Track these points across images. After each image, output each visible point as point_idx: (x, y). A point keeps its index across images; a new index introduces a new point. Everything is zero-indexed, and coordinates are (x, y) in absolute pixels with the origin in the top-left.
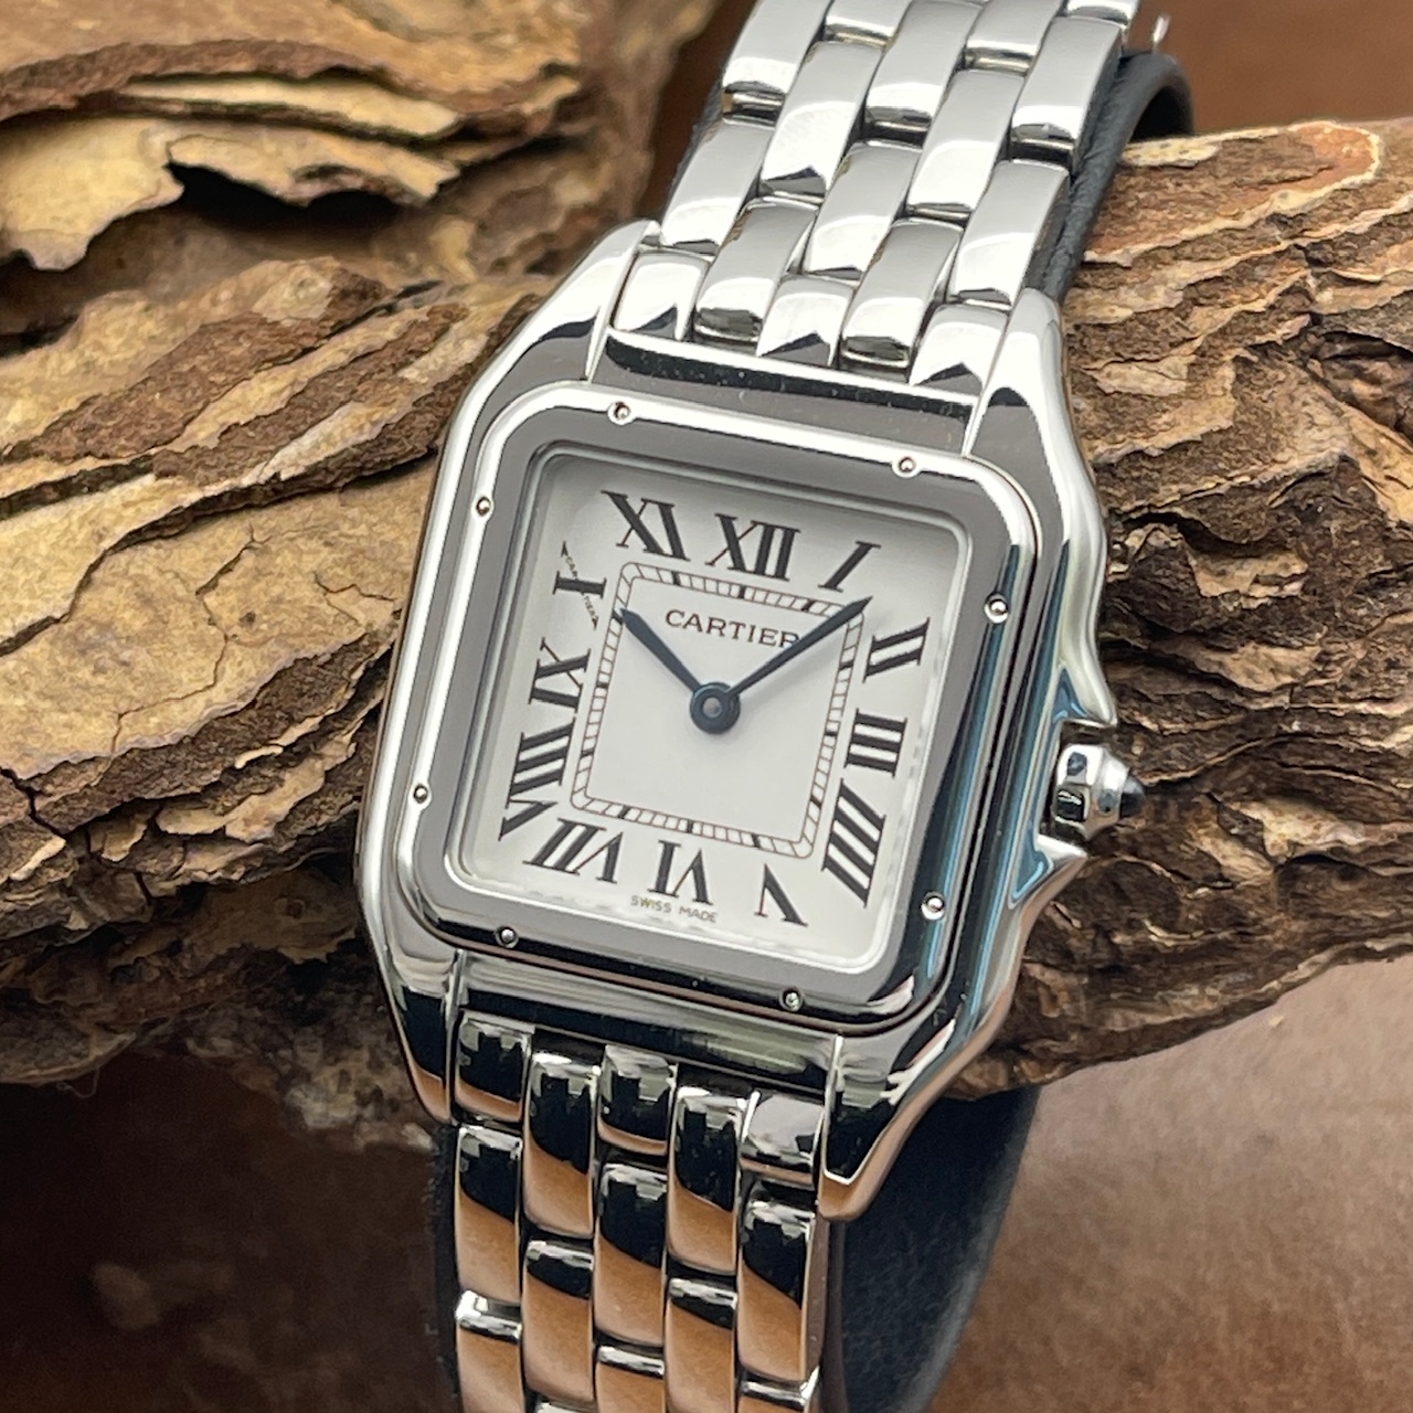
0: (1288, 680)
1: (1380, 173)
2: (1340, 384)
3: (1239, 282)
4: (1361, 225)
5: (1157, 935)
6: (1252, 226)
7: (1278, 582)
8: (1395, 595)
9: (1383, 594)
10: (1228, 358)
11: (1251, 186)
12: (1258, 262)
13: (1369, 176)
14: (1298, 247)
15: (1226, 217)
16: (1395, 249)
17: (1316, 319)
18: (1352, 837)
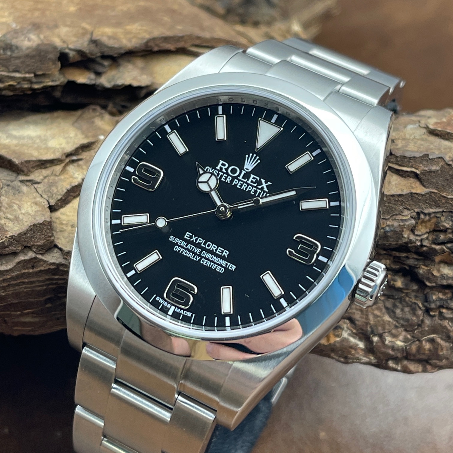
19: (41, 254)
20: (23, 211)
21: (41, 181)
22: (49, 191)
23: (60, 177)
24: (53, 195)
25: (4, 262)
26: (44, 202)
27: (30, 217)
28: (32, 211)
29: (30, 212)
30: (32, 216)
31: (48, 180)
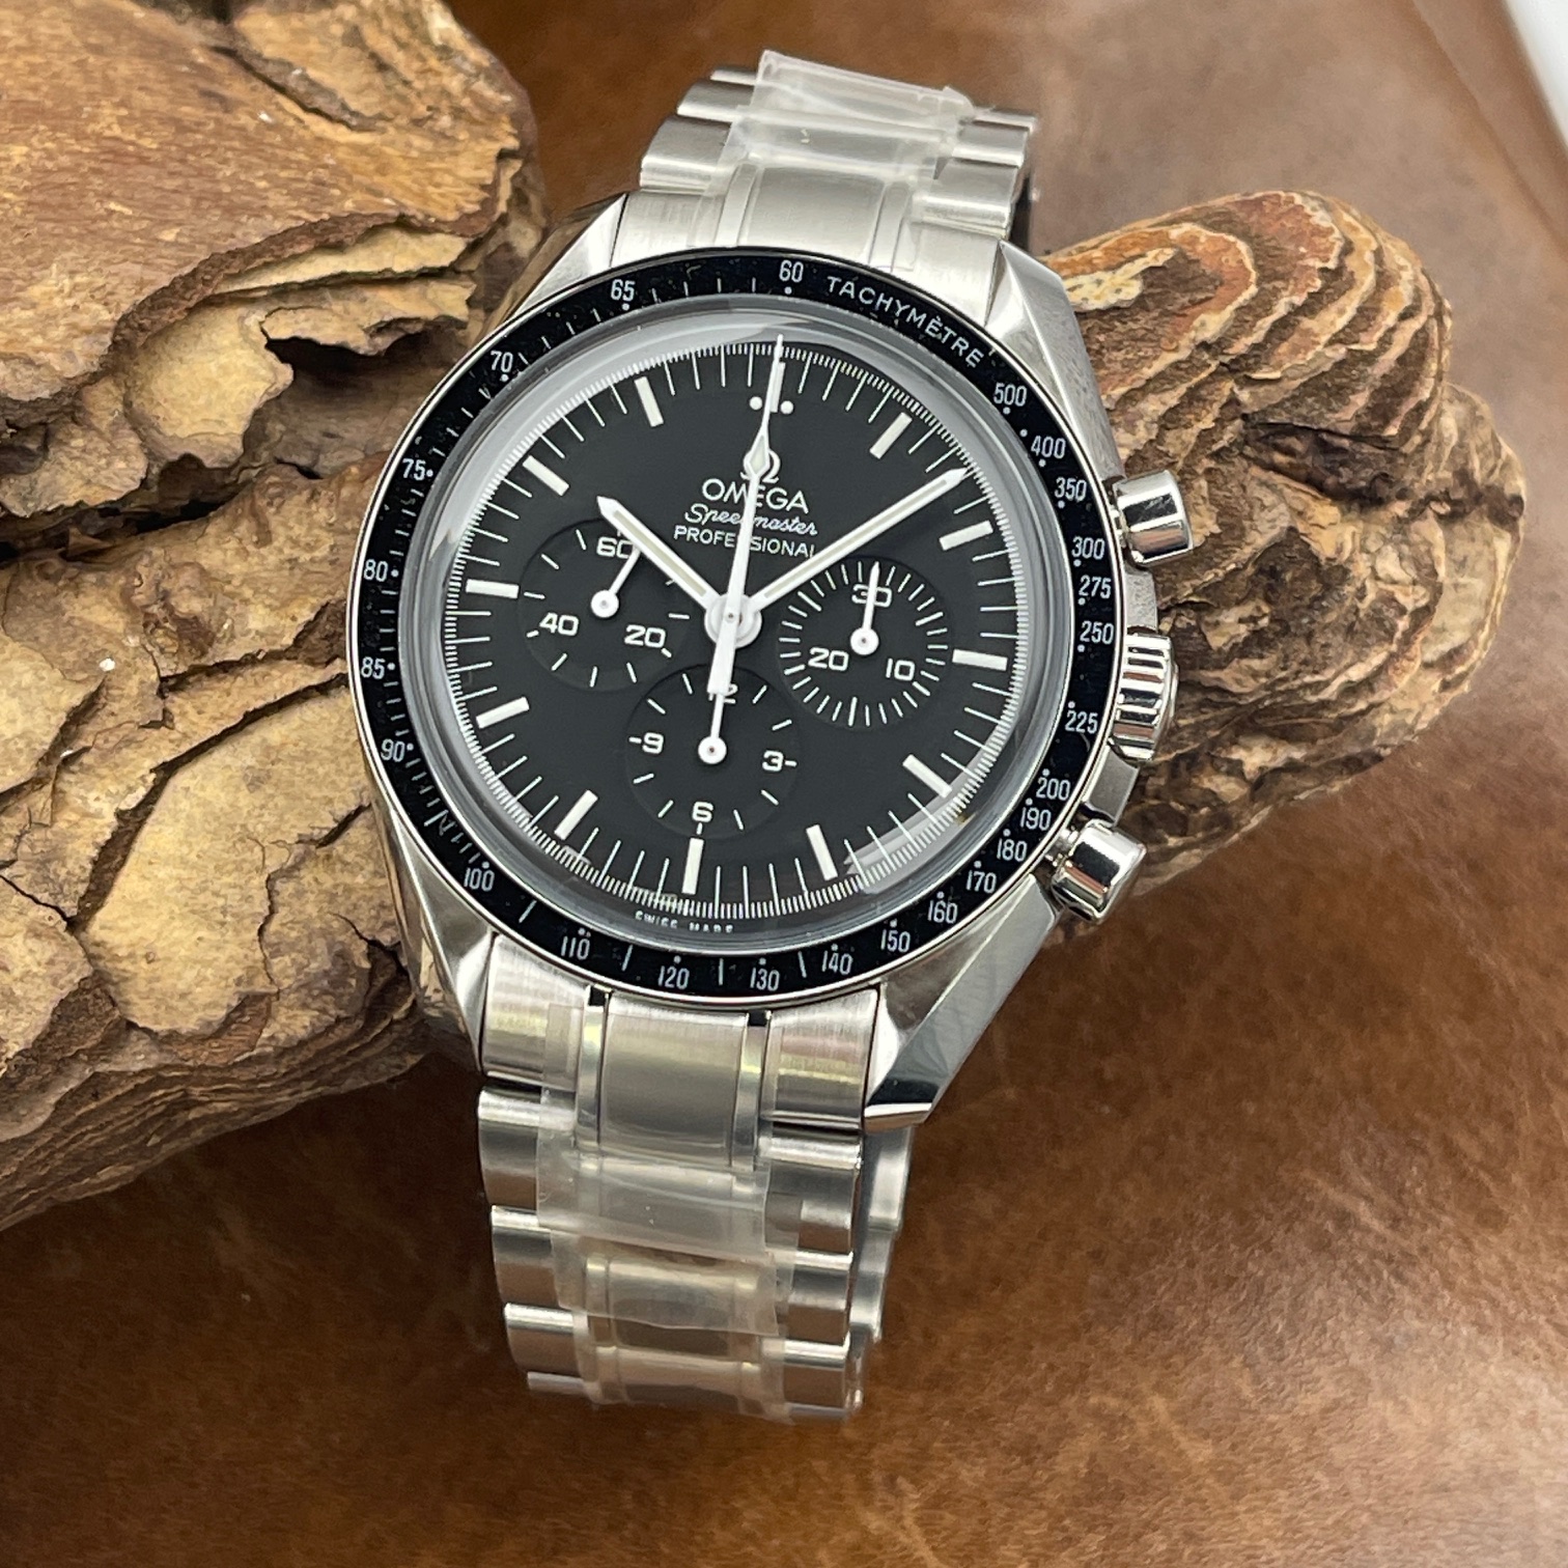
0: (1263, 680)
1: (1258, 284)
2: (1264, 457)
3: (1190, 404)
4: (1257, 336)
5: (1172, 842)
6: (1191, 357)
7: (1253, 619)
8: (1324, 603)
9: (1316, 604)
10: (1200, 471)
11: (1174, 314)
12: (1199, 386)
13: (1253, 290)
14: (1222, 364)
15: (1169, 351)
16: (1284, 348)
17: (1245, 417)
18: (1298, 754)
19: (105, 1061)
20: (17, 973)
21: (13, 856)
22: (46, 879)
23: (54, 829)
24: (61, 888)
25: (23, 1112)
26: (50, 918)
27: (39, 981)
28: (39, 964)
29: (35, 969)
30: (43, 977)
31: (32, 847)
